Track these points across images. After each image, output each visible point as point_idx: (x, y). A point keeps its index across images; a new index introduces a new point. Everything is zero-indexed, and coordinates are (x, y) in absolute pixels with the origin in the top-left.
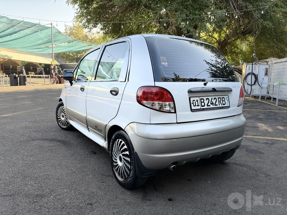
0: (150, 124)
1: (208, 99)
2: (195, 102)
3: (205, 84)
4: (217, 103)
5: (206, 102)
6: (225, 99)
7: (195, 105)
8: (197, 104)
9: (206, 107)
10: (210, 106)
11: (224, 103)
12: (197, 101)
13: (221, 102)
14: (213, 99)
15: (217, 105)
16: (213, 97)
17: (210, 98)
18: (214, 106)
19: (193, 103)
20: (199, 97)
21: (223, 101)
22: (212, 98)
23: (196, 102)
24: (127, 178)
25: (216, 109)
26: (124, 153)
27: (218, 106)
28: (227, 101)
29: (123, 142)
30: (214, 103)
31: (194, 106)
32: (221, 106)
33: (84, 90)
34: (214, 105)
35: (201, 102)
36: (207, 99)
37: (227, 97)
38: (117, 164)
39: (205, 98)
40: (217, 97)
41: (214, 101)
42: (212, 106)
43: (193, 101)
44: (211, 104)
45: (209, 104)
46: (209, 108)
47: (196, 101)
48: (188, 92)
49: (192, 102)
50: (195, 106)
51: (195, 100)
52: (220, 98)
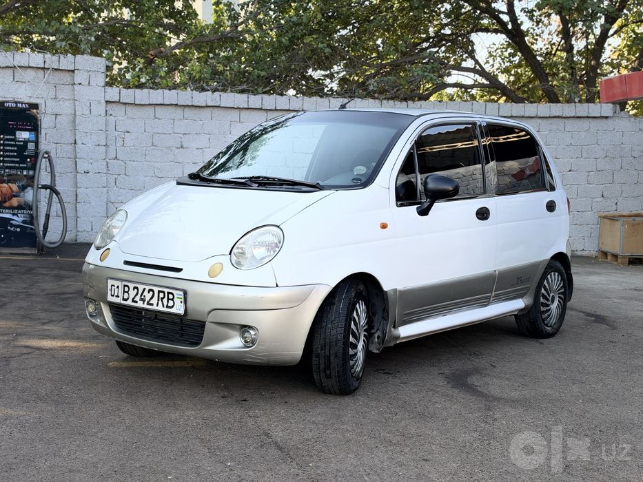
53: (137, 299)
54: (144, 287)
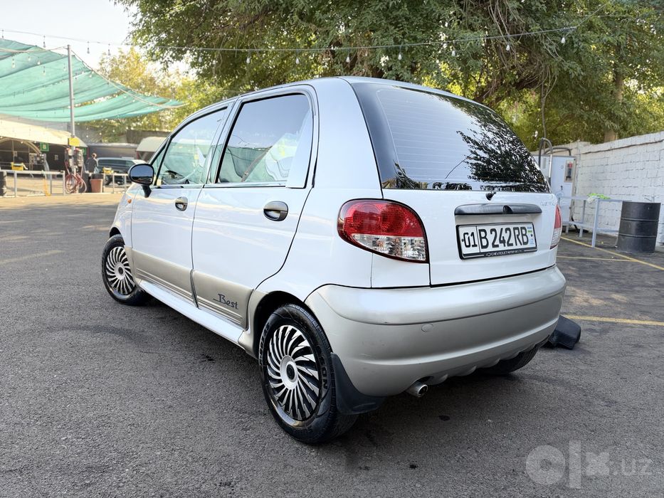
0: (371, 288)
1: (494, 230)
2: (469, 238)
3: (489, 197)
4: (512, 241)
5: (491, 237)
6: (527, 230)
7: (468, 244)
8: (472, 243)
9: (490, 249)
10: (497, 246)
11: (525, 241)
12: (473, 234)
13: (520, 237)
14: (504, 231)
15: (512, 245)
16: (504, 227)
17: (498, 228)
18: (507, 248)
19: (464, 240)
20: (476, 225)
21: (523, 235)
22: (502, 229)
23: (471, 238)
24: (310, 417)
25: (511, 254)
26: (300, 358)
27: (514, 247)
28: (532, 235)
29: (298, 333)
30: (506, 240)
31: (467, 246)
32: (519, 246)
33: (185, 206)
34: (506, 244)
35: (481, 238)
36: (492, 230)
37: (531, 226)
38: (281, 384)
39: (488, 229)
40: (511, 227)
41: (506, 236)
42: (501, 247)
43: (465, 234)
44: (501, 242)
45: (497, 242)
46: (498, 252)
47: (470, 235)
48: (455, 214)
49: (462, 237)
50: (469, 246)
51: (467, 234)
52: (517, 228)
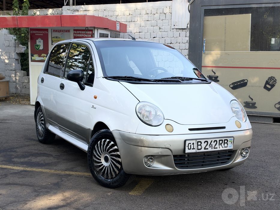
53: (208, 147)
54: (211, 140)
